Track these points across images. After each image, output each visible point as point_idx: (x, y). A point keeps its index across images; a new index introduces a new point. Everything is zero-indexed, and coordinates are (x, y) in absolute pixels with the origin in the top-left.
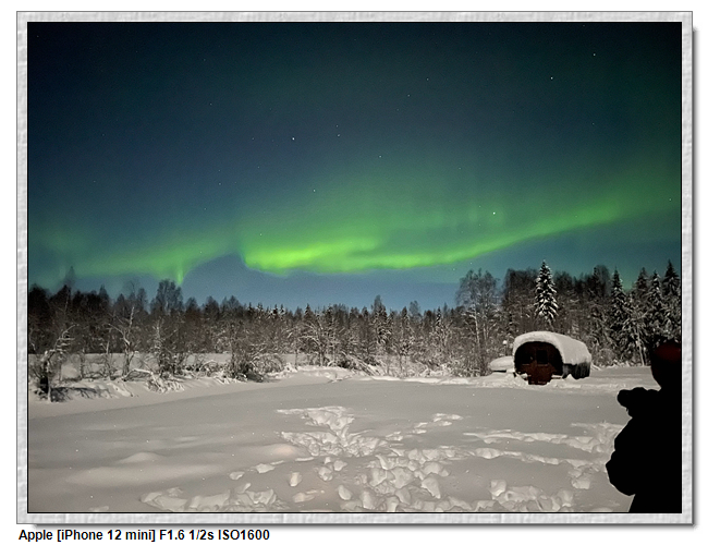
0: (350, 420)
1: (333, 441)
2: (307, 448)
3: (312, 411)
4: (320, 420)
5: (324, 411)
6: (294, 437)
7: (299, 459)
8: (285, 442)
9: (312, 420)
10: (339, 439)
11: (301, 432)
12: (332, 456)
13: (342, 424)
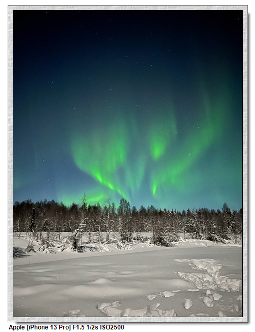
0: (219, 268)
1: (211, 280)
2: (194, 283)
3: (196, 261)
4: (200, 267)
5: (203, 261)
6: (186, 276)
7: (190, 290)
8: (180, 278)
9: (195, 266)
10: (214, 279)
11: (190, 273)
12: (211, 290)
13: (215, 270)
